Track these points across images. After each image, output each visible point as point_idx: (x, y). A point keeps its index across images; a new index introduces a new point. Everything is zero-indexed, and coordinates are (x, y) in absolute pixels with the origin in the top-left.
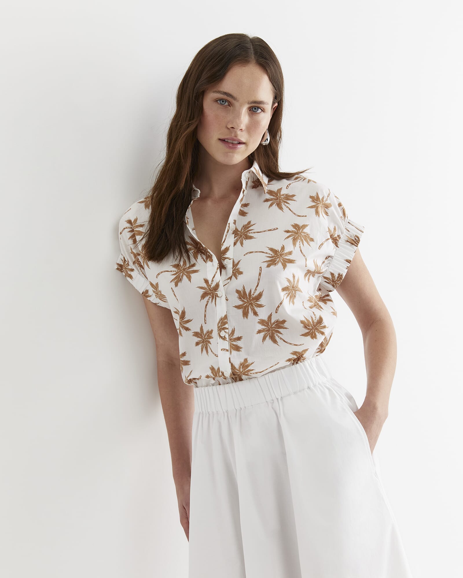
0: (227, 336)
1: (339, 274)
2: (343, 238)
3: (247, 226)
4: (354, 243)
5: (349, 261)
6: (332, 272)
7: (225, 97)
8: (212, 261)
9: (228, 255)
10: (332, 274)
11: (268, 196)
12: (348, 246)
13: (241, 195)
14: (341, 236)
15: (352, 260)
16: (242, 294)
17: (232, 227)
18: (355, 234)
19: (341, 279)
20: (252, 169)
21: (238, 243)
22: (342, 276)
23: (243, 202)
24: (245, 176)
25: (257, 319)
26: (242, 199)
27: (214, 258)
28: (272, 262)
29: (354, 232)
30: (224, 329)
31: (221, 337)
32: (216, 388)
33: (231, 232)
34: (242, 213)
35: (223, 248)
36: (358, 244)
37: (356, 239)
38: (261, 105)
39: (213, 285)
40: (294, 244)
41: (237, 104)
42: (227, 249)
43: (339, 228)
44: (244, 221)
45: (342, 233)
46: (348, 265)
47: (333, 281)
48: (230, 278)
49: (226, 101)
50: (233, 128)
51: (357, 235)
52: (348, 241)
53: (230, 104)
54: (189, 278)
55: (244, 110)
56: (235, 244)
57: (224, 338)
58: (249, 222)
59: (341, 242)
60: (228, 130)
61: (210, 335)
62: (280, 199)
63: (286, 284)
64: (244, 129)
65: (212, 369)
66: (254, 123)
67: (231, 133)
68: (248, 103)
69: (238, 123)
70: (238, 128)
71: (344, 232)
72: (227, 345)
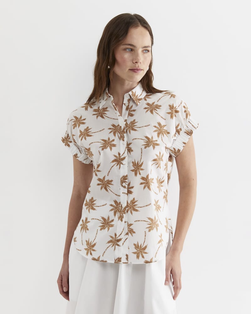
1: (178, 150)
2: (183, 130)
3: (133, 123)
4: (189, 134)
5: (184, 143)
6: (175, 147)
10: (174, 149)
11: (146, 106)
12: (185, 135)
14: (182, 129)
15: (186, 143)
18: (191, 129)
19: (179, 152)
21: (128, 132)
22: (180, 150)
28: (147, 146)
29: (191, 127)
30: (125, 182)
31: (123, 186)
34: (131, 115)
36: (191, 135)
37: (190, 132)
43: (182, 124)
45: (183, 127)
46: (184, 145)
47: (175, 152)
50: (136, 62)
51: (192, 129)
52: (185, 132)
53: (132, 50)
54: (111, 149)
57: (125, 187)
58: (134, 120)
59: (181, 132)
60: (134, 64)
61: (110, 182)
62: (152, 108)
63: (156, 157)
64: (141, 62)
65: (116, 202)
66: (145, 58)
67: (136, 65)
68: (142, 48)
69: (138, 60)
70: (139, 62)
71: (185, 127)
72: (126, 191)
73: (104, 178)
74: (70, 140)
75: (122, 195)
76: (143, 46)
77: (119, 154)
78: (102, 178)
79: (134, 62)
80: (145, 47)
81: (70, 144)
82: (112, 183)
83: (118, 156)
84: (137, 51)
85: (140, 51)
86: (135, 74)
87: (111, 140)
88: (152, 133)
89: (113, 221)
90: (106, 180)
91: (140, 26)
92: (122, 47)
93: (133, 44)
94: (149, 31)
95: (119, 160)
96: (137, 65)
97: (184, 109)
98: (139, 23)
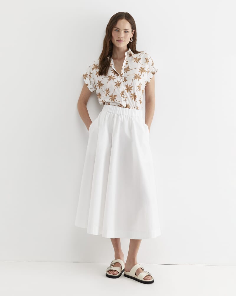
0: (124, 96)
3: (128, 67)
5: (151, 78)
7: (117, 29)
8: (119, 76)
9: (123, 75)
10: (146, 82)
11: (133, 59)
12: (151, 74)
13: (126, 58)
14: (150, 71)
16: (127, 86)
17: (124, 68)
18: (154, 71)
20: (129, 51)
21: (126, 72)
23: (127, 61)
24: (126, 53)
25: (130, 93)
26: (126, 60)
27: (120, 75)
28: (135, 78)
30: (123, 94)
31: (122, 97)
32: (121, 109)
33: (124, 69)
34: (127, 64)
35: (121, 74)
36: (154, 74)
38: (127, 30)
39: (120, 82)
40: (141, 73)
41: (120, 31)
42: (122, 74)
44: (127, 66)
48: (124, 82)
49: (118, 30)
53: (119, 31)
54: (113, 80)
55: (123, 32)
56: (125, 72)
58: (128, 66)
59: (149, 73)
61: (115, 96)
62: (137, 60)
63: (139, 85)
64: (123, 37)
66: (126, 35)
69: (121, 36)
71: (151, 70)
72: (124, 99)
73: (112, 95)
74: (87, 76)
75: (123, 101)
77: (118, 81)
78: (111, 95)
80: (125, 30)
81: (87, 78)
82: (117, 96)
83: (117, 82)
86: (119, 43)
87: (113, 76)
88: (138, 72)
91: (124, 19)
92: (115, 29)
95: (118, 85)
96: (120, 39)
97: (152, 61)
98: (124, 17)
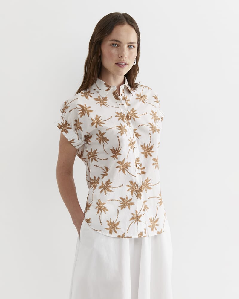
0: (140, 167)
11: (137, 96)
16: (143, 147)
25: (152, 158)
28: (154, 131)
30: (138, 163)
31: (137, 167)
38: (133, 44)
39: (134, 141)
40: (155, 122)
50: (121, 57)
60: (119, 58)
61: (128, 164)
62: (143, 98)
64: (127, 57)
65: (131, 182)
66: (131, 54)
67: (121, 59)
68: (127, 44)
69: (123, 54)
70: (124, 57)
72: (139, 171)
73: (124, 160)
75: (137, 175)
76: (128, 42)
78: (122, 161)
79: (120, 56)
81: (69, 131)
82: (130, 165)
84: (123, 46)
85: (126, 46)
87: (123, 126)
89: (131, 199)
90: (125, 162)
91: (127, 24)
93: (119, 40)
94: (135, 29)
95: (132, 144)
98: (126, 21)
